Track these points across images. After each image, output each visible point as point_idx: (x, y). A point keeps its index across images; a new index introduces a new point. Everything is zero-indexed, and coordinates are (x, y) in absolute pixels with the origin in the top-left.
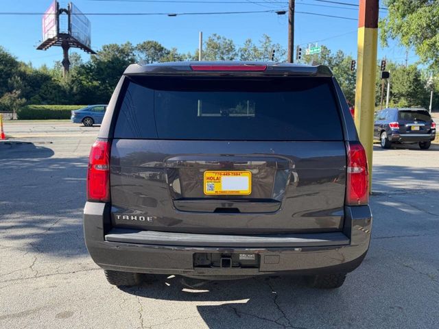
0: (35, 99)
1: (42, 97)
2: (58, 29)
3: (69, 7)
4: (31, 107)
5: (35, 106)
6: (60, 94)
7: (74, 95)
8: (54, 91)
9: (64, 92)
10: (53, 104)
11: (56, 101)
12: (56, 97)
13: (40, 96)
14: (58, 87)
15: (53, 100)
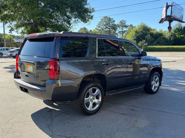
0: (155, 43)
1: (158, 42)
2: (166, 14)
3: (172, 4)
4: (149, 47)
5: (150, 46)
6: (165, 41)
7: (171, 41)
8: (163, 40)
9: (167, 40)
10: (162, 45)
11: (163, 44)
12: (163, 42)
13: (157, 42)
14: (164, 38)
15: (162, 43)
